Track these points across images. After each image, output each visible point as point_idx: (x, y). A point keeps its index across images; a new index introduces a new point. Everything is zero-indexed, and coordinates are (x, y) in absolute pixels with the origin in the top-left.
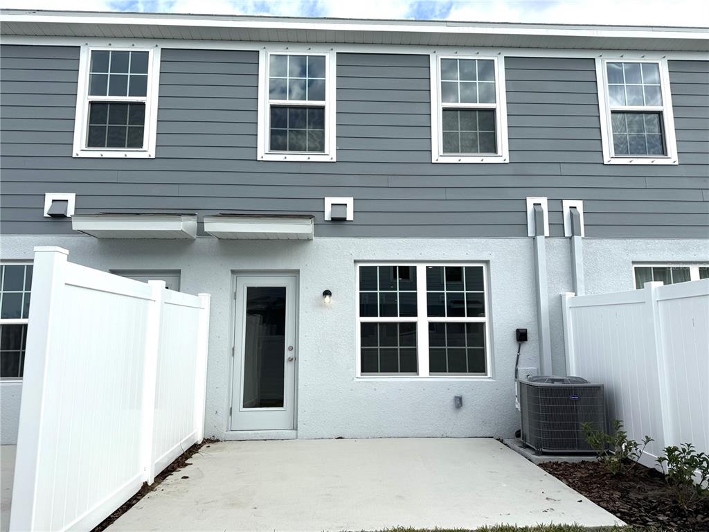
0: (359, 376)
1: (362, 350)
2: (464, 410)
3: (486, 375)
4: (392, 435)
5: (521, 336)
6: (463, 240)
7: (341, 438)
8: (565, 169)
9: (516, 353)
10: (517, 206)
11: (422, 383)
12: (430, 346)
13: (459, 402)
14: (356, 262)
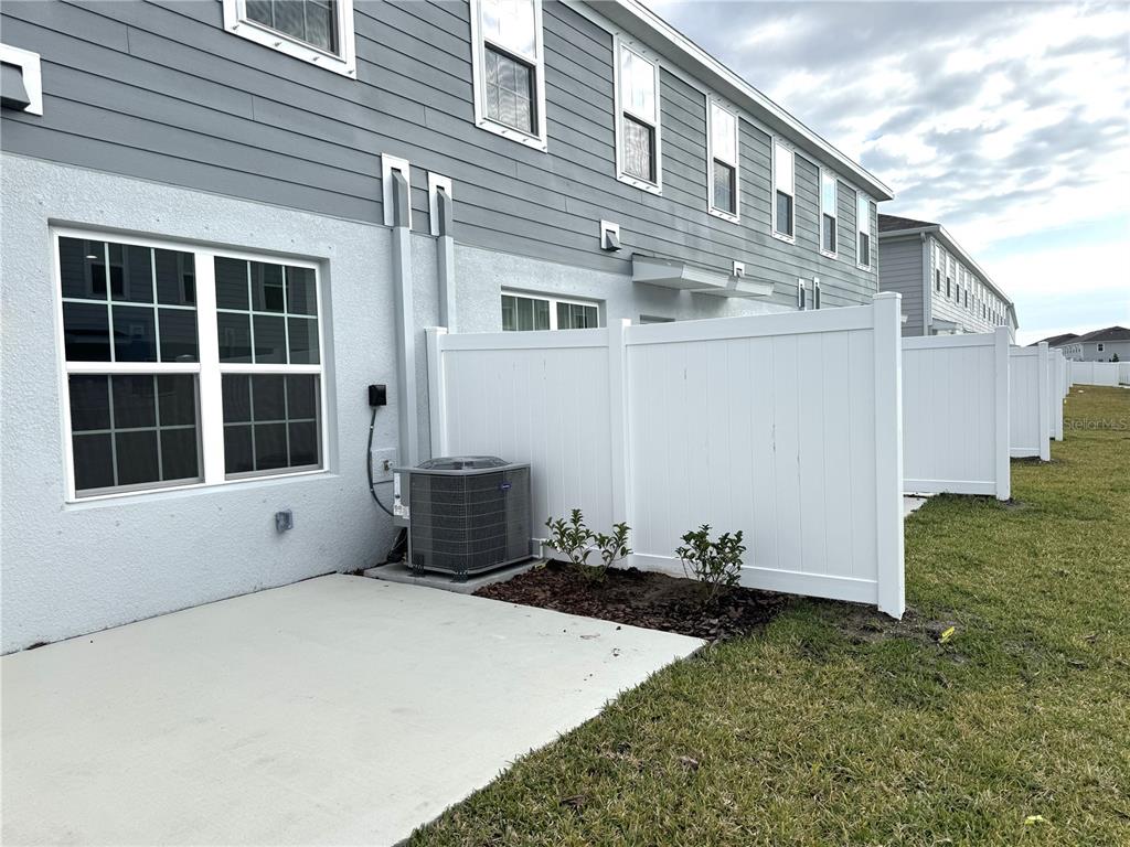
0: (72, 498)
1: (75, 438)
2: (291, 534)
3: (321, 467)
4: (158, 611)
5: (377, 397)
6: (284, 212)
7: (42, 644)
8: (433, 119)
9: (368, 426)
10: (366, 165)
11: (215, 496)
12: (225, 421)
13: (284, 521)
14: (53, 223)
